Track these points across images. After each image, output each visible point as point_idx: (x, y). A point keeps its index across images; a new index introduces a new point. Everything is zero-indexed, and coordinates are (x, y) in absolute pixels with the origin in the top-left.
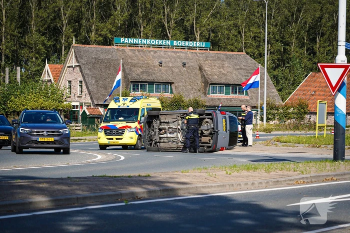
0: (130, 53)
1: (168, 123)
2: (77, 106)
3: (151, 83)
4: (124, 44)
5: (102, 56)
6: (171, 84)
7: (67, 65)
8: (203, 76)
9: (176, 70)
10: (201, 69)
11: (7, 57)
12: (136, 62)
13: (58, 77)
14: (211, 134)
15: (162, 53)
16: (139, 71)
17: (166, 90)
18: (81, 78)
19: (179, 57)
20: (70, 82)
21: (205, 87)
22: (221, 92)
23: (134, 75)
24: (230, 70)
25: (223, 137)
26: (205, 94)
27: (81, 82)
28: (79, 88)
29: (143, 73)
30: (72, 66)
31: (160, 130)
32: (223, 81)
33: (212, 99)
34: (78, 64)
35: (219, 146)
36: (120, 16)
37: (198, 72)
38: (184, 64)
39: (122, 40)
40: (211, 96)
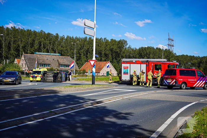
0: (39, 56)
1: (49, 75)
2: (24, 70)
3: (45, 64)
4: (37, 54)
5: (31, 57)
6: (50, 65)
7: (22, 59)
8: (58, 63)
9: (51, 61)
10: (58, 61)
11: (4, 57)
12: (40, 59)
13: (19, 62)
14: (60, 78)
15: (48, 57)
16: (41, 61)
17: (49, 66)
18: (25, 63)
19: (52, 58)
20: (22, 64)
21: (59, 65)
22: (63, 67)
23: (40, 62)
24: (65, 61)
25: (64, 79)
26: (59, 67)
27: (25, 64)
28: (25, 66)
29: (42, 62)
31: (47, 77)
32: (64, 64)
33: (61, 69)
34: (24, 59)
35: (62, 81)
36: (36, 46)
37: (57, 62)
38: (53, 59)
39: (37, 53)
40: (61, 68)
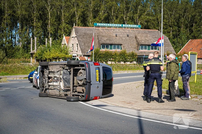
0: (102, 31)
2: (76, 56)
3: (111, 45)
4: (99, 27)
5: (88, 32)
6: (121, 45)
7: (72, 36)
8: (137, 41)
9: (124, 38)
10: (136, 38)
11: (51, 34)
12: (104, 34)
13: (68, 42)
15: (117, 31)
16: (105, 39)
17: (118, 48)
18: (78, 43)
19: (126, 32)
20: (73, 45)
21: (138, 46)
22: (146, 48)
23: (103, 41)
24: (150, 38)
26: (138, 50)
27: (77, 44)
28: (77, 47)
29: (107, 40)
30: (73, 37)
32: (147, 43)
33: (141, 52)
34: (76, 36)
35: (92, 95)
37: (134, 39)
38: (128, 35)
39: (98, 24)
40: (141, 50)
